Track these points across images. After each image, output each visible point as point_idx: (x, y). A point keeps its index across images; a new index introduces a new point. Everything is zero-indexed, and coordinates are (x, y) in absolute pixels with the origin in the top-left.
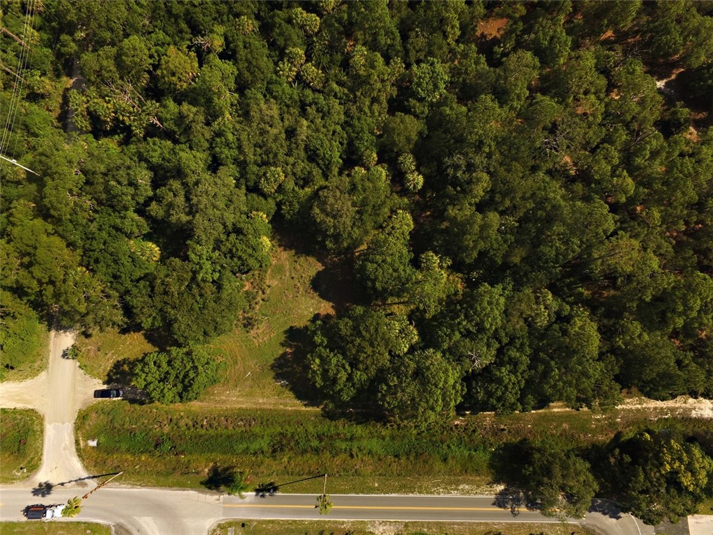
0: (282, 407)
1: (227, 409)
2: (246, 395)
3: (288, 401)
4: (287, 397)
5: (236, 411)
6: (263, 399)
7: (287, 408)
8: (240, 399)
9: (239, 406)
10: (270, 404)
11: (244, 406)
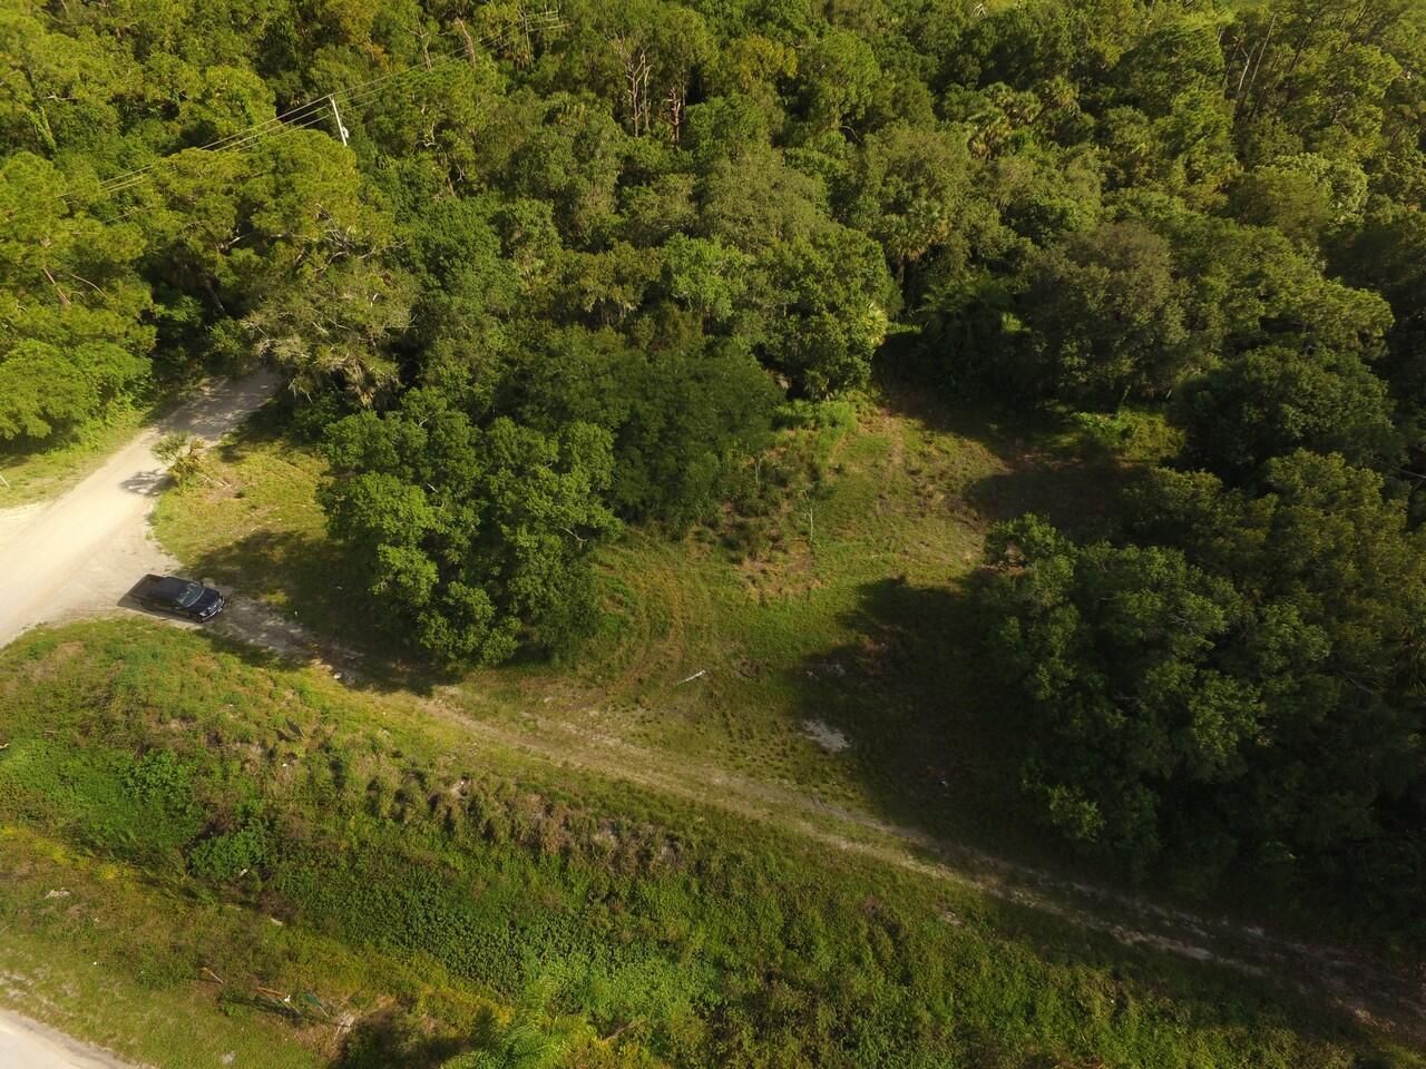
0: (807, 827)
1: (565, 772)
2: (666, 744)
3: (838, 810)
4: (836, 797)
5: (602, 790)
6: (730, 775)
7: (831, 839)
8: (634, 751)
9: (621, 772)
10: (756, 802)
11: (641, 780)
